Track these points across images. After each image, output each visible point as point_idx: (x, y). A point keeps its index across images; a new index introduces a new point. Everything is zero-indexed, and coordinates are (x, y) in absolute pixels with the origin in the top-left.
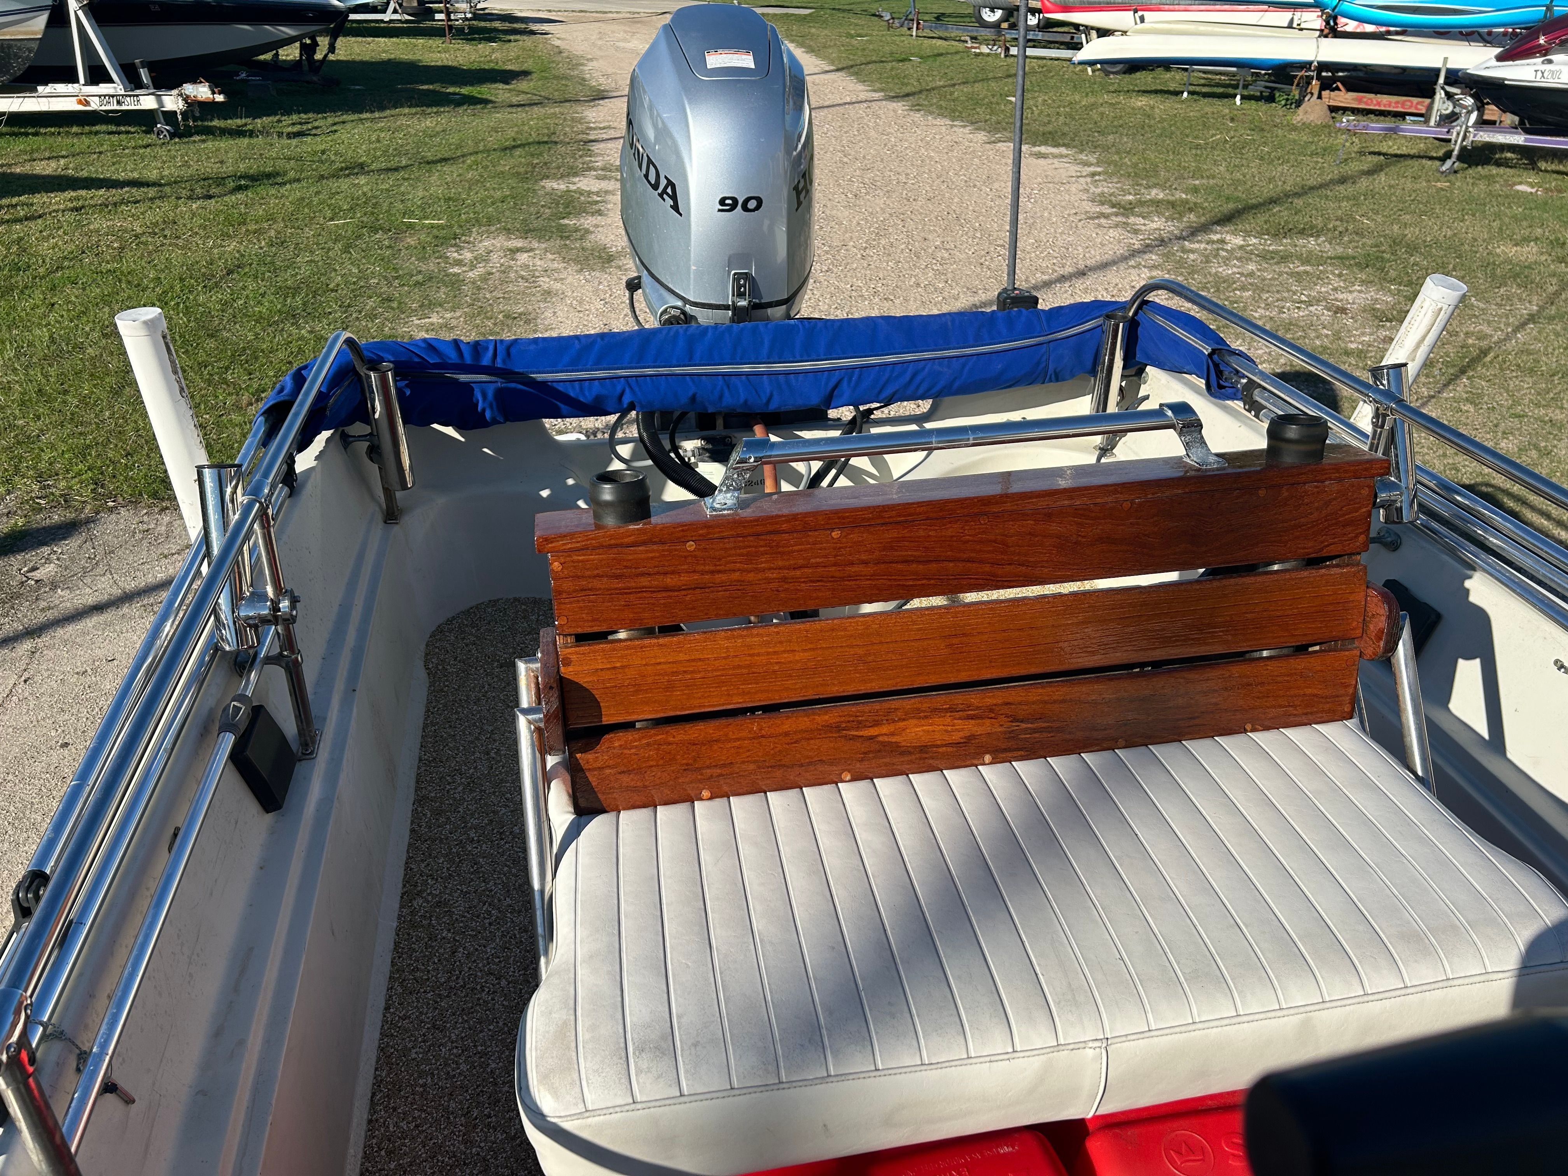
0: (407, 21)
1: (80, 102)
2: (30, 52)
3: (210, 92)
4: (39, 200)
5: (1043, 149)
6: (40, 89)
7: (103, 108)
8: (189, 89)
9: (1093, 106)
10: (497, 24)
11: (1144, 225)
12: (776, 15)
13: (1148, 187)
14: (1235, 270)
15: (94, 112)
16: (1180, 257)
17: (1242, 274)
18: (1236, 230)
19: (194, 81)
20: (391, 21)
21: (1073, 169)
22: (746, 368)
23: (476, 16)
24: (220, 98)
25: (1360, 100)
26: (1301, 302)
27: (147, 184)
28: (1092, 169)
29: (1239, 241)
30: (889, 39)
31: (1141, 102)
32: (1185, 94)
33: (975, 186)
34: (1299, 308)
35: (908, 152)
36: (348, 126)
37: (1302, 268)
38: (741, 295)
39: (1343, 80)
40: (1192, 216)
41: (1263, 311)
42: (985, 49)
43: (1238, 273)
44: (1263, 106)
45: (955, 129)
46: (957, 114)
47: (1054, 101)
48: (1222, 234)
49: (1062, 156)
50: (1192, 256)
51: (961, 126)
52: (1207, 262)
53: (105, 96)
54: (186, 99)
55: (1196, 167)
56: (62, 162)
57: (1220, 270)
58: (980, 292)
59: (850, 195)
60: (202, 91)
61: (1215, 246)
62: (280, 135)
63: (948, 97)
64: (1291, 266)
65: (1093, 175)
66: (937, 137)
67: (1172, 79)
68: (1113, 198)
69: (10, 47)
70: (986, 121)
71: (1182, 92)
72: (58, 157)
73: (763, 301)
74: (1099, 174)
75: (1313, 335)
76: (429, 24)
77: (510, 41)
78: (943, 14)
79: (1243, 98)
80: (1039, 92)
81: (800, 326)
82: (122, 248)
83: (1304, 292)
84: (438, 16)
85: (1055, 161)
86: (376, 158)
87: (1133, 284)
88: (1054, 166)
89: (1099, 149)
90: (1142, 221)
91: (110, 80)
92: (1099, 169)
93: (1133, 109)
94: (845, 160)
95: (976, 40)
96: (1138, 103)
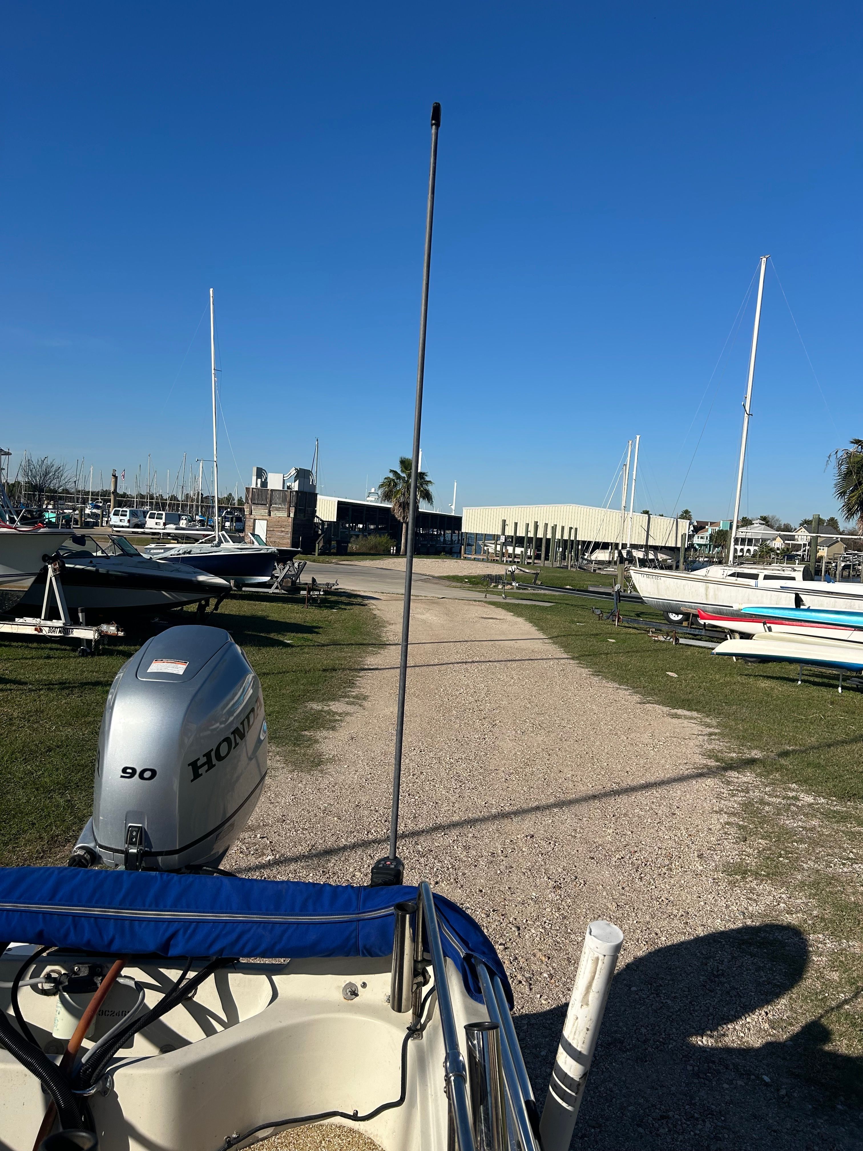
0: (283, 594)
1: (36, 630)
2: (18, 598)
3: (116, 630)
5: (680, 712)
6: (17, 619)
7: (50, 634)
8: (104, 627)
9: (726, 684)
11: (738, 778)
12: (527, 605)
13: (750, 748)
14: (800, 823)
15: (44, 636)
16: (757, 807)
17: (804, 828)
18: (810, 790)
20: (273, 593)
21: (697, 728)
22: (96, 911)
24: (121, 634)
26: (848, 859)
28: (712, 730)
29: (810, 799)
30: (598, 626)
31: (765, 684)
32: (799, 682)
33: (616, 734)
34: (844, 864)
35: (576, 704)
37: (857, 829)
38: (132, 843)
40: (777, 775)
41: (812, 864)
42: (661, 638)
43: (802, 827)
44: (859, 696)
45: (619, 691)
46: (625, 680)
47: (700, 677)
48: (798, 792)
49: (691, 718)
50: (767, 808)
51: (625, 689)
52: (778, 814)
53: (53, 627)
54: (100, 633)
55: (793, 736)
56: (7, 665)
57: (787, 822)
58: (585, 819)
59: (519, 732)
60: (111, 629)
61: (789, 802)
63: (624, 668)
64: (849, 826)
65: (711, 734)
66: (603, 695)
67: (793, 670)
68: (720, 754)
69: (7, 594)
70: (644, 687)
71: (798, 680)
73: (153, 850)
74: (715, 734)
75: (850, 890)
76: (295, 596)
77: (345, 609)
78: (642, 613)
79: (843, 688)
80: (691, 670)
81: (159, 878)
83: (854, 850)
84: (302, 592)
85: (686, 721)
87: (710, 827)
88: (683, 725)
89: (722, 716)
90: (737, 775)
91: (59, 618)
92: (717, 731)
93: (758, 688)
94: (529, 705)
95: (658, 631)
96: (763, 685)
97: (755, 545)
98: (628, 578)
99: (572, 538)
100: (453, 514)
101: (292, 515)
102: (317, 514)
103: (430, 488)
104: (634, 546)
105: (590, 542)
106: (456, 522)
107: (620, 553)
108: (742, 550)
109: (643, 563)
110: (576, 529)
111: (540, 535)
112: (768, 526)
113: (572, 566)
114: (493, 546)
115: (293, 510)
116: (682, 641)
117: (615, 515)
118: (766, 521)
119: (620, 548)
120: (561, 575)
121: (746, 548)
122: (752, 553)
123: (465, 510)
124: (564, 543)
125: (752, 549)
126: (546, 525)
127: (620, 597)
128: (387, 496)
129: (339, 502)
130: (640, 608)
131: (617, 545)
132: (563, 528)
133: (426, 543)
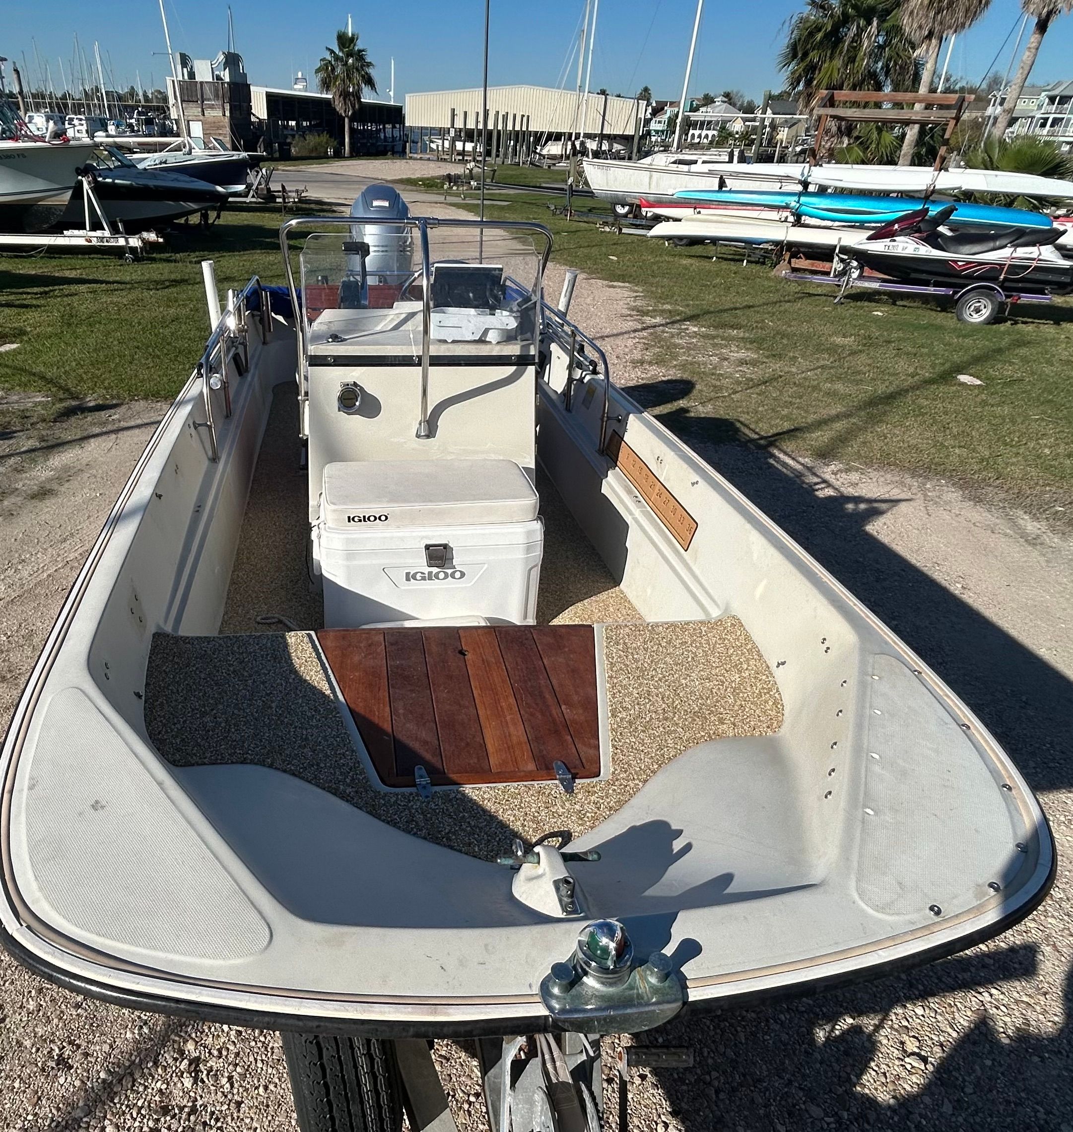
0: (260, 203)
1: (87, 240)
2: (61, 212)
3: (156, 237)
4: (74, 288)
5: (615, 284)
6: (65, 232)
7: (100, 244)
8: (145, 235)
9: (657, 262)
10: (313, 206)
11: (650, 320)
13: (664, 304)
14: (684, 340)
15: (94, 246)
16: (659, 334)
17: (687, 343)
18: (697, 324)
19: (148, 230)
20: (251, 202)
21: (626, 294)
23: (300, 201)
24: (161, 240)
25: (813, 265)
26: (708, 355)
27: (124, 283)
28: (638, 294)
30: (552, 221)
31: (686, 262)
36: (227, 258)
37: (720, 342)
39: (804, 254)
40: (678, 317)
41: (685, 357)
42: (607, 229)
43: (685, 342)
44: (758, 267)
46: (575, 264)
48: (689, 326)
49: (624, 287)
50: (665, 334)
52: (672, 337)
53: (100, 237)
54: (143, 240)
55: (697, 295)
56: (78, 271)
57: (677, 340)
60: (152, 236)
61: (681, 330)
62: (191, 262)
63: (574, 255)
64: (716, 341)
65: (637, 297)
66: (557, 275)
67: (711, 249)
68: (641, 308)
69: (50, 208)
70: (589, 268)
71: (714, 258)
72: (75, 269)
74: (640, 296)
76: (272, 205)
78: (594, 208)
79: (748, 261)
80: (629, 253)
82: (119, 310)
83: (714, 351)
84: (278, 200)
85: (619, 289)
86: (242, 275)
88: (617, 292)
89: (647, 285)
90: (650, 318)
91: (103, 229)
92: (642, 294)
93: (680, 264)
95: (606, 224)
96: (685, 262)
97: (714, 129)
98: (581, 173)
99: (524, 129)
100: (392, 103)
101: (228, 113)
102: (253, 111)
103: (371, 71)
104: (588, 136)
105: (542, 133)
106: (395, 114)
107: (573, 145)
108: (700, 136)
109: (597, 154)
110: (528, 116)
111: (490, 126)
112: (730, 104)
113: (523, 163)
114: (440, 141)
115: (227, 106)
116: (624, 230)
117: (571, 98)
118: (729, 98)
119: (573, 138)
120: (514, 173)
121: (704, 133)
122: (710, 139)
123: (407, 97)
124: (517, 136)
125: (711, 133)
126: (498, 112)
127: (573, 192)
128: (326, 85)
129: (267, 92)
130: (590, 203)
131: (570, 134)
132: (515, 116)
133: (365, 141)
